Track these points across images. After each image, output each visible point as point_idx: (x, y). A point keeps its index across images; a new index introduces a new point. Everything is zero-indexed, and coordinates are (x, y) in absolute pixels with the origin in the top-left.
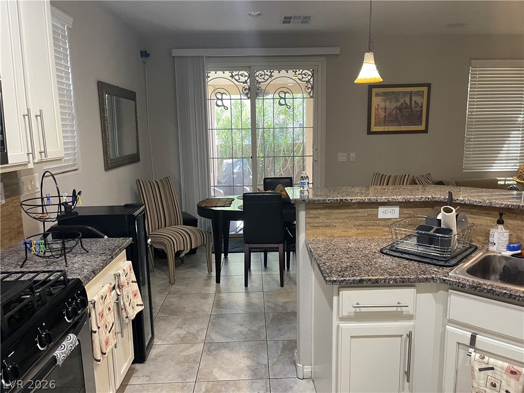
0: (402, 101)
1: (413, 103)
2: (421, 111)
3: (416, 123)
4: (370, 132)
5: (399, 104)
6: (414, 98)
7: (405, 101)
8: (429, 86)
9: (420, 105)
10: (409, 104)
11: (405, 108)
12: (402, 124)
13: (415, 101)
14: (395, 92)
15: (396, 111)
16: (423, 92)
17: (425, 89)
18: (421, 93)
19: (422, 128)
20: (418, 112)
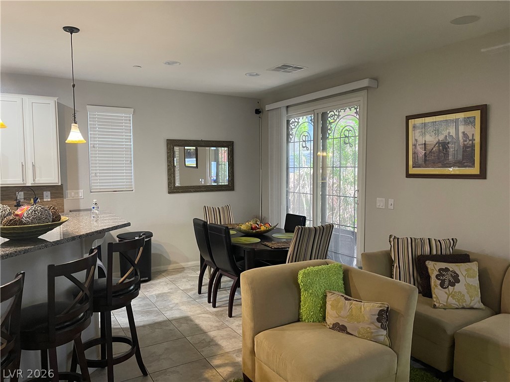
0: (446, 133)
1: (460, 135)
2: (473, 146)
3: (466, 164)
4: (408, 175)
5: (441, 137)
7: (449, 133)
8: (483, 108)
9: (471, 138)
10: (454, 136)
11: (449, 143)
12: (447, 165)
13: (463, 133)
15: (439, 146)
16: (474, 118)
17: (477, 114)
18: (472, 120)
20: (468, 147)
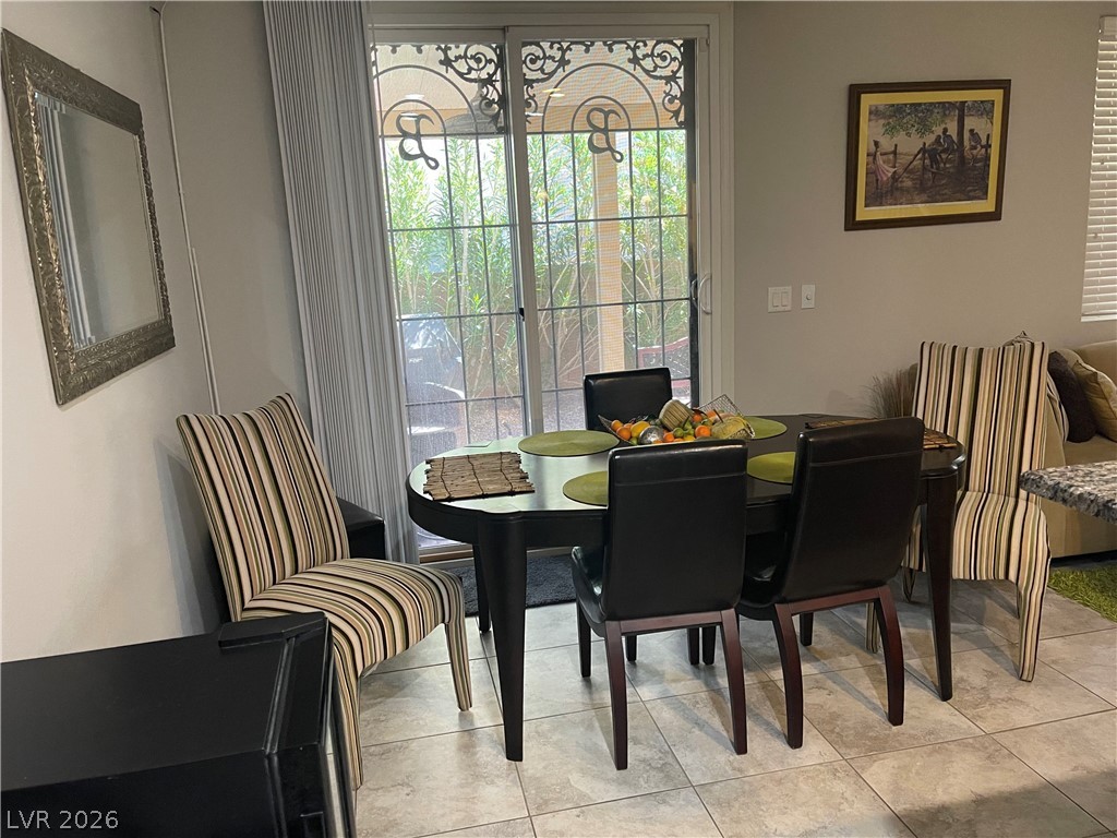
0: (938, 130)
1: (967, 135)
2: (987, 158)
3: (971, 194)
4: (852, 224)
5: (930, 139)
6: (970, 123)
7: (945, 130)
8: (1004, 85)
9: (984, 142)
10: (955, 138)
11: (944, 151)
12: (938, 197)
13: (972, 131)
14: (920, 104)
15: (923, 159)
16: (993, 103)
17: (996, 95)
18: (988, 107)
19: (988, 205)
20: (979, 160)
